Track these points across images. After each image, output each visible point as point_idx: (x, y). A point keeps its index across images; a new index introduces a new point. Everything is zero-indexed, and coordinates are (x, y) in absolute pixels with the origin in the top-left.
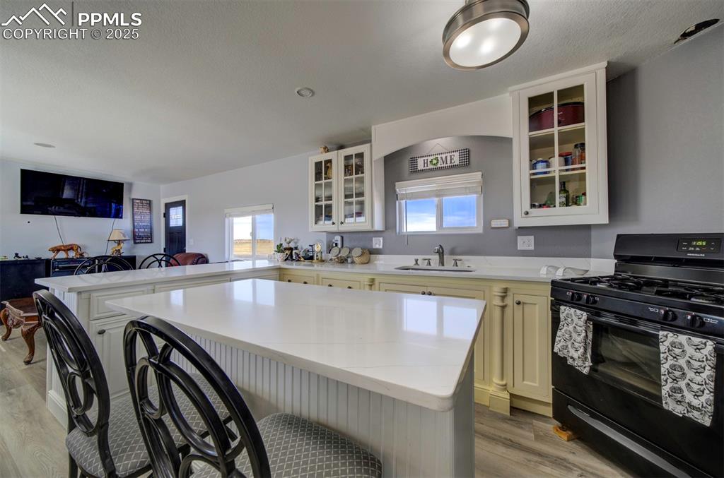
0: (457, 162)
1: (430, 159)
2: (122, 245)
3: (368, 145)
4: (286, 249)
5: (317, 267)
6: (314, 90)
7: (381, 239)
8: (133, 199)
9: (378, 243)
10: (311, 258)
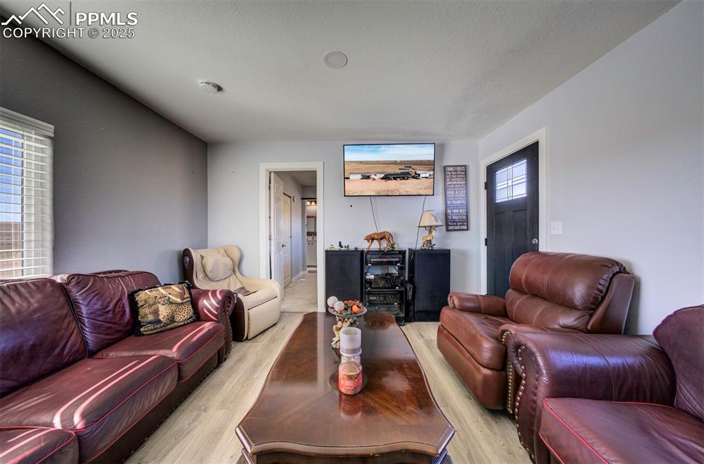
2: (434, 233)
8: (445, 167)
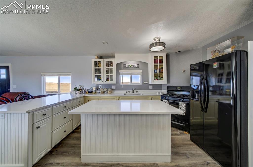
0: (136, 67)
1: (129, 65)
3: (114, 59)
4: (79, 89)
5: (94, 95)
6: (108, 42)
7: (115, 86)
9: (114, 87)
10: (92, 92)
